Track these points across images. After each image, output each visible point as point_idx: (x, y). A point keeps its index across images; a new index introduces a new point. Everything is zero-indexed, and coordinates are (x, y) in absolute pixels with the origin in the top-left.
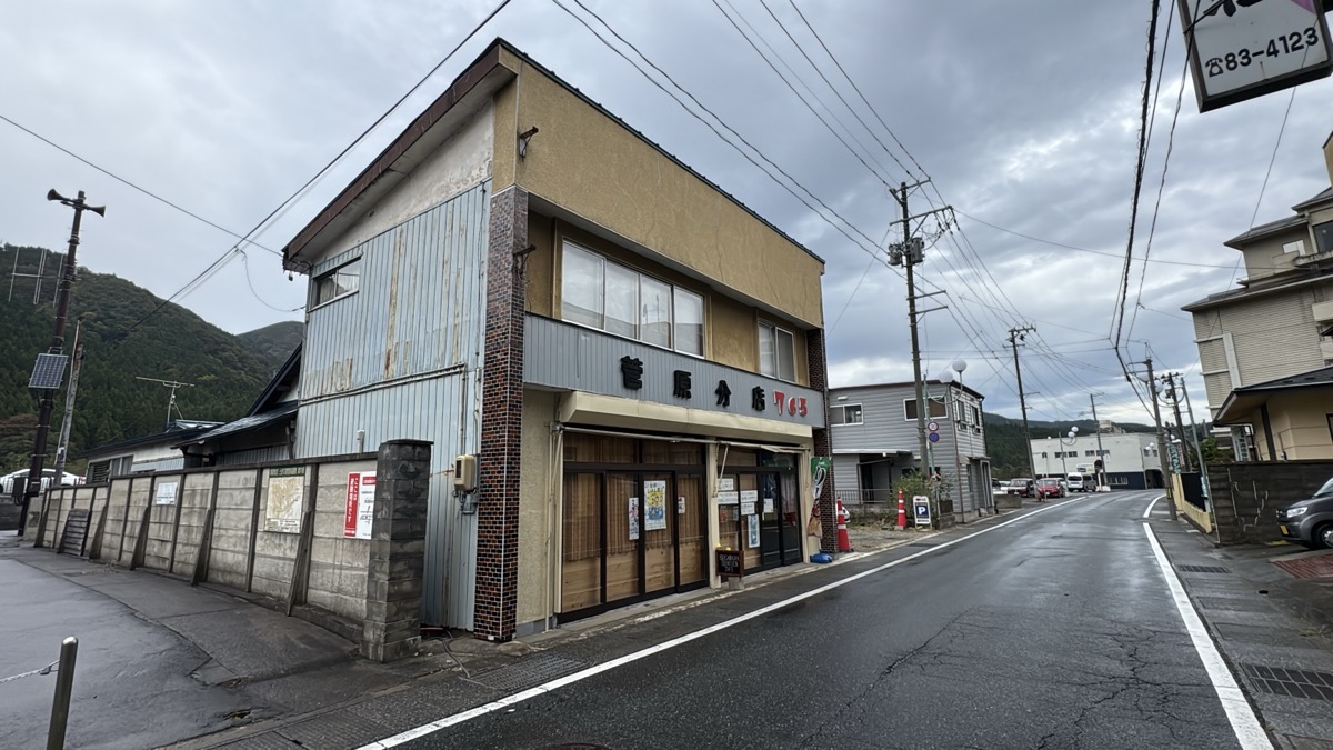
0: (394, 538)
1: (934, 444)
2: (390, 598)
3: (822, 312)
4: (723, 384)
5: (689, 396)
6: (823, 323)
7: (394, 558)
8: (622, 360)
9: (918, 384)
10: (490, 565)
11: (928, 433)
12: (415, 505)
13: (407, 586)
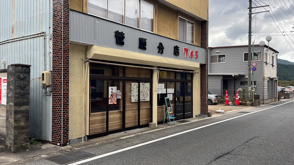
0: (15, 104)
1: (254, 72)
2: (15, 128)
3: (208, 13)
4: (161, 44)
5: (145, 49)
6: (208, 18)
7: (16, 113)
8: (115, 32)
9: (250, 46)
10: (57, 116)
11: (252, 67)
12: (24, 91)
13: (22, 124)
